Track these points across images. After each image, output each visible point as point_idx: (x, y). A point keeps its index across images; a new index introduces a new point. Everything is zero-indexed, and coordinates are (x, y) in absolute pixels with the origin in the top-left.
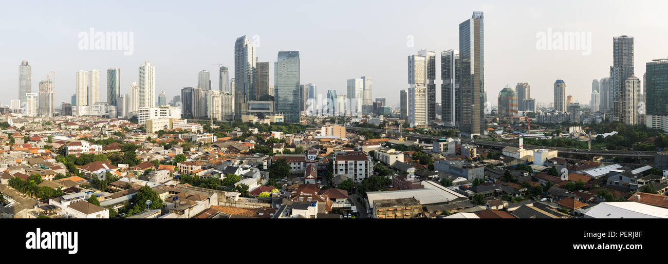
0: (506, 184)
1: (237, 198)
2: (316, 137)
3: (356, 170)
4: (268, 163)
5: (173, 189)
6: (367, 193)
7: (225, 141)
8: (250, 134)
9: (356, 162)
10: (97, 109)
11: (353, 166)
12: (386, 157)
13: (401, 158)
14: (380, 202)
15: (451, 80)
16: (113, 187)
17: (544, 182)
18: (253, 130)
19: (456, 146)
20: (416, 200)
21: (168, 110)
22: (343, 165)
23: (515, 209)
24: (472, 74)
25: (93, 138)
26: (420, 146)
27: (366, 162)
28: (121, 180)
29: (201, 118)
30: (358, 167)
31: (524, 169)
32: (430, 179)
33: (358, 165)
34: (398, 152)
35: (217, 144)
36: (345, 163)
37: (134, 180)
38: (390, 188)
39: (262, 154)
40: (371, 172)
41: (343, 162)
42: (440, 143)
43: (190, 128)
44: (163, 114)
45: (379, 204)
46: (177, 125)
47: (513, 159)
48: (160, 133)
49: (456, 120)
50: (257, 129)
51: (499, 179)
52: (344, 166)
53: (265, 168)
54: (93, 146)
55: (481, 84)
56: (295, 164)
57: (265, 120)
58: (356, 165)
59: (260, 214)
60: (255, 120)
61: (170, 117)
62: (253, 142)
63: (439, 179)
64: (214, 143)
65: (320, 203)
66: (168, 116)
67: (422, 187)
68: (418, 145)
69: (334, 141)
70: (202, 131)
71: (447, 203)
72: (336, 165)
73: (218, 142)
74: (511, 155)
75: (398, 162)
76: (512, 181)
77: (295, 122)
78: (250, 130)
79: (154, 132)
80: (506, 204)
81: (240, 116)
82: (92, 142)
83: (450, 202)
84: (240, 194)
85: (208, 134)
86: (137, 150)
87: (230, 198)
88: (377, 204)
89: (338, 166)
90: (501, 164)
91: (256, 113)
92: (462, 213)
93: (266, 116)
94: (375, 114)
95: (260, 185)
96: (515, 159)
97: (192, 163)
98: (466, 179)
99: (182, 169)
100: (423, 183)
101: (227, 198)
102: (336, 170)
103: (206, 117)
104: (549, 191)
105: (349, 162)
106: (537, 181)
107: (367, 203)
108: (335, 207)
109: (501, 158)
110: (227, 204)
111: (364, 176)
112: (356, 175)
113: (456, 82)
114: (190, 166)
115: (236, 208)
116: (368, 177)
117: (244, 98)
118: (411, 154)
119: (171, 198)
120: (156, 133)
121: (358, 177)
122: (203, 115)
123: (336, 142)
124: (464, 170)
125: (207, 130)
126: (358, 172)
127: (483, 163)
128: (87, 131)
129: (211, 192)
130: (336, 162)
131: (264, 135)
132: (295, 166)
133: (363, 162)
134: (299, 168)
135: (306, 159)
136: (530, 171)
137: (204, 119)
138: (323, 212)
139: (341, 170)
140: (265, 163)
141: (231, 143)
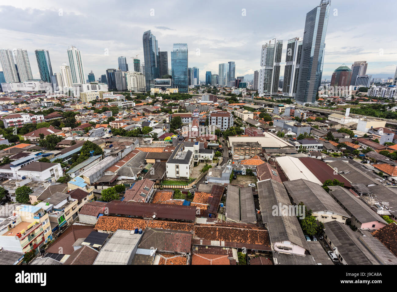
0: (327, 141)
1: (151, 142)
2: (198, 102)
3: (222, 123)
4: (169, 119)
5: (108, 140)
6: (228, 137)
7: (141, 106)
8: (158, 101)
9: (222, 118)
10: (31, 85)
11: (221, 120)
12: (242, 115)
13: (251, 116)
14: (237, 143)
15: (294, 62)
16: (60, 146)
17: (365, 147)
18: (159, 98)
19: (291, 111)
20: (259, 144)
21: (97, 86)
22: (214, 119)
23: (331, 161)
24: (311, 56)
25: (32, 110)
26: (265, 109)
27: (229, 118)
28: (66, 139)
29: (123, 91)
30: (224, 121)
31: (346, 133)
32: (270, 131)
33: (224, 120)
34: (250, 112)
35: (136, 108)
36: (216, 118)
37: (77, 138)
38: (243, 135)
39: (165, 113)
40: (232, 124)
41: (215, 118)
42: (279, 108)
43: (116, 98)
44: (94, 88)
45: (236, 144)
46: (106, 96)
47: (337, 123)
48: (94, 102)
49: (293, 92)
50: (161, 97)
51: (322, 137)
52: (216, 120)
53: (168, 122)
54: (35, 117)
55: (319, 64)
56: (186, 119)
57: (166, 91)
58: (222, 119)
59: (166, 151)
60: (160, 91)
61: (100, 90)
62: (159, 106)
63: (275, 132)
64: (134, 107)
65: (200, 143)
66: (98, 90)
67: (264, 136)
68: (264, 108)
69: (209, 105)
70: (124, 99)
71: (280, 148)
72: (211, 119)
73: (136, 106)
74: (336, 121)
75: (249, 118)
76: (333, 140)
77: (186, 92)
78: (157, 98)
79: (88, 102)
80: (324, 156)
81: (150, 89)
82: (32, 113)
83: (282, 148)
84: (153, 139)
85: (129, 101)
86: (76, 116)
87: (147, 141)
88: (234, 144)
89: (212, 120)
90: (326, 126)
91: (161, 87)
92: (289, 157)
93: (167, 89)
94: (236, 87)
95: (164, 133)
96: (339, 124)
97: (120, 122)
98: (295, 134)
99: (113, 126)
100: (265, 133)
101: (145, 142)
102: (211, 123)
103: (127, 90)
104: (368, 154)
105: (218, 117)
106: (357, 144)
107: (228, 144)
108: (209, 145)
109: (327, 122)
110: (145, 146)
111: (227, 127)
112: (222, 126)
113: (297, 64)
114: (118, 124)
115: (151, 148)
116: (230, 127)
117: (152, 77)
118: (258, 113)
119: (108, 147)
120: (90, 102)
121: (224, 127)
122: (125, 89)
123: (211, 105)
124: (295, 127)
125: (128, 98)
126: (224, 124)
127: (310, 124)
128: (25, 105)
129: (135, 139)
130: (211, 118)
131: (166, 101)
132: (186, 120)
133: (227, 118)
134: (188, 121)
135: (192, 116)
136: (352, 135)
137: (125, 91)
138: (202, 148)
139: (214, 122)
140: (167, 119)
141: (146, 107)
